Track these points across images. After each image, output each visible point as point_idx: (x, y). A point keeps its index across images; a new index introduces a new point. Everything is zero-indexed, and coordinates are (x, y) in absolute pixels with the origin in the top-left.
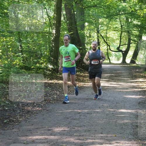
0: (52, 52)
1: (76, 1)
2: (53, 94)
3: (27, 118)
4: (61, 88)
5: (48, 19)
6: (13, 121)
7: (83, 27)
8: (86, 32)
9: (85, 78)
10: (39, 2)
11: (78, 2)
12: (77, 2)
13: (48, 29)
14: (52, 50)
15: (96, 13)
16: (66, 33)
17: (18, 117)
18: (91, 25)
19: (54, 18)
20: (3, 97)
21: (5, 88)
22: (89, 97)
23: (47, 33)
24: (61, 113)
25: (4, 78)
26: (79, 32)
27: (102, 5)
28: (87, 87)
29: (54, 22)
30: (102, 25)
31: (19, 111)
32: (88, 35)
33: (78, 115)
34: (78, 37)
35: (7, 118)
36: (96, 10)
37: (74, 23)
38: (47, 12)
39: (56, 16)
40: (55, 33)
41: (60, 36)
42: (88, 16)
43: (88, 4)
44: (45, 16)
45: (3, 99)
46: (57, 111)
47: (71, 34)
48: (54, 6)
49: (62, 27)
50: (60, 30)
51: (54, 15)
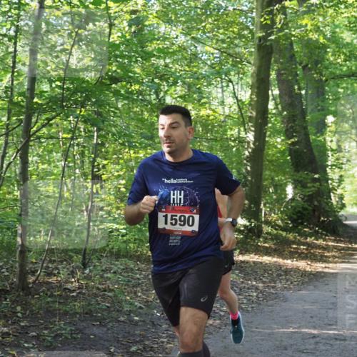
0: (247, 186)
1: (304, 64)
2: (248, 289)
4: (268, 273)
5: (235, 107)
6: (152, 349)
7: (322, 127)
8: (330, 140)
9: (328, 252)
10: (214, 66)
11: (309, 66)
12: (307, 65)
13: (237, 130)
14: (247, 180)
15: (353, 92)
16: (279, 140)
17: (164, 340)
18: (342, 121)
19: (250, 104)
20: (128, 292)
21: (132, 269)
23: (234, 141)
24: (269, 334)
25: (130, 248)
26: (312, 137)
28: (333, 273)
29: (251, 113)
31: (164, 326)
32: (334, 146)
33: (312, 341)
34: (311, 150)
35: (137, 342)
37: (299, 117)
38: (234, 89)
39: (255, 99)
40: (253, 140)
41: (266, 147)
42: (334, 100)
43: (334, 71)
44: (230, 100)
45: (128, 295)
46: (258, 330)
47: (293, 143)
48: (252, 76)
49: (270, 128)
50: (265, 133)
51: (251, 98)
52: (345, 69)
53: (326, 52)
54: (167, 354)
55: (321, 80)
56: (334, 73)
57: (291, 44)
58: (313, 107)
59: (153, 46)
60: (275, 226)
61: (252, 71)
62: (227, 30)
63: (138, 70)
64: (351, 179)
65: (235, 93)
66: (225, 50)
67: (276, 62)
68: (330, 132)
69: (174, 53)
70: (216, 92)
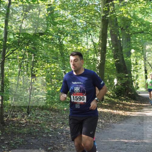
1: (121, 27)
3: (72, 146)
4: (106, 116)
5: (92, 46)
6: (57, 149)
7: (129, 54)
8: (133, 60)
9: (132, 107)
10: (83, 28)
11: (124, 28)
12: (123, 28)
13: (93, 55)
15: (142, 40)
16: (111, 60)
17: (62, 145)
18: (138, 52)
19: (99, 44)
20: (47, 124)
21: (48, 115)
22: (136, 126)
23: (92, 60)
24: (107, 142)
25: (48, 105)
26: (125, 59)
27: (150, 32)
28: (133, 116)
29: (99, 48)
30: (150, 52)
31: (62, 139)
32: (134, 63)
33: (125, 145)
34: (125, 64)
35: (51, 145)
36: (143, 36)
37: (119, 50)
38: (92, 38)
39: (101, 42)
40: (100, 59)
41: (106, 63)
42: (135, 43)
43: (134, 30)
44: (90, 43)
45: (47, 126)
46: (102, 140)
47: (117, 61)
48: (100, 32)
49: (107, 54)
50: (105, 57)
51: (99, 42)
52: (139, 29)
53: (131, 23)
54: (63, 150)
55: (129, 34)
56: (134, 31)
57: (116, 19)
58: (125, 45)
59: (57, 19)
60: (109, 96)
61: (100, 30)
62: (89, 13)
63: (51, 30)
64: (142, 76)
65: (92, 40)
66: (88, 21)
67: (110, 26)
68: (132, 56)
69: (66, 22)
70: (84, 39)
